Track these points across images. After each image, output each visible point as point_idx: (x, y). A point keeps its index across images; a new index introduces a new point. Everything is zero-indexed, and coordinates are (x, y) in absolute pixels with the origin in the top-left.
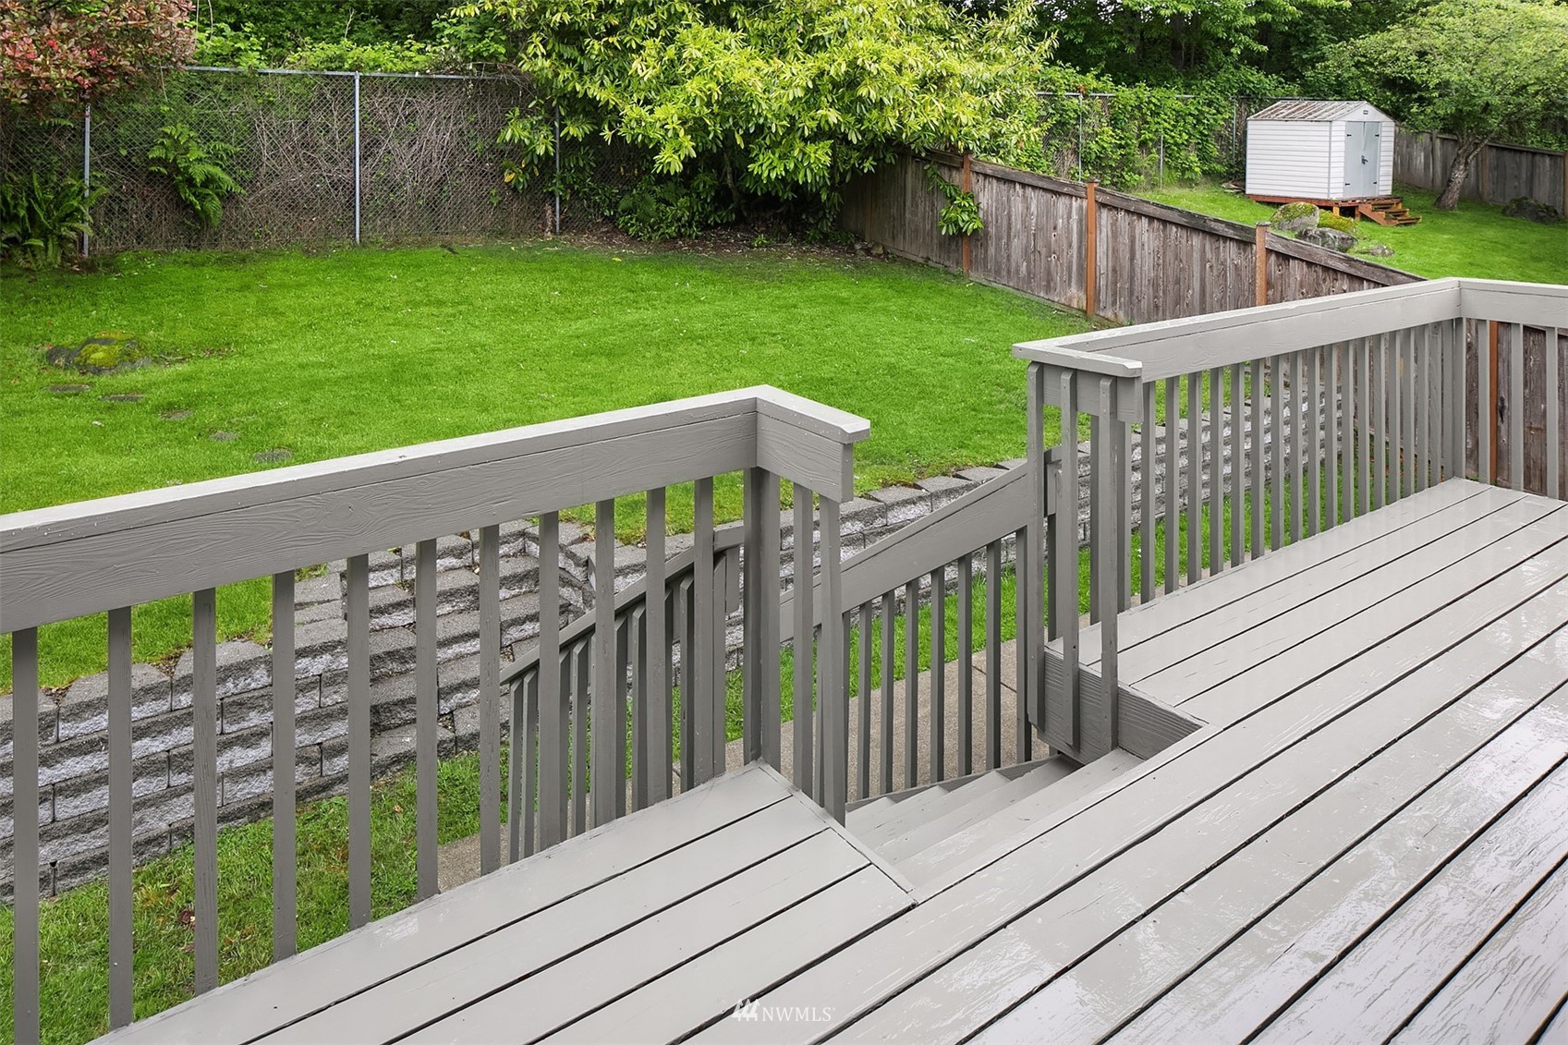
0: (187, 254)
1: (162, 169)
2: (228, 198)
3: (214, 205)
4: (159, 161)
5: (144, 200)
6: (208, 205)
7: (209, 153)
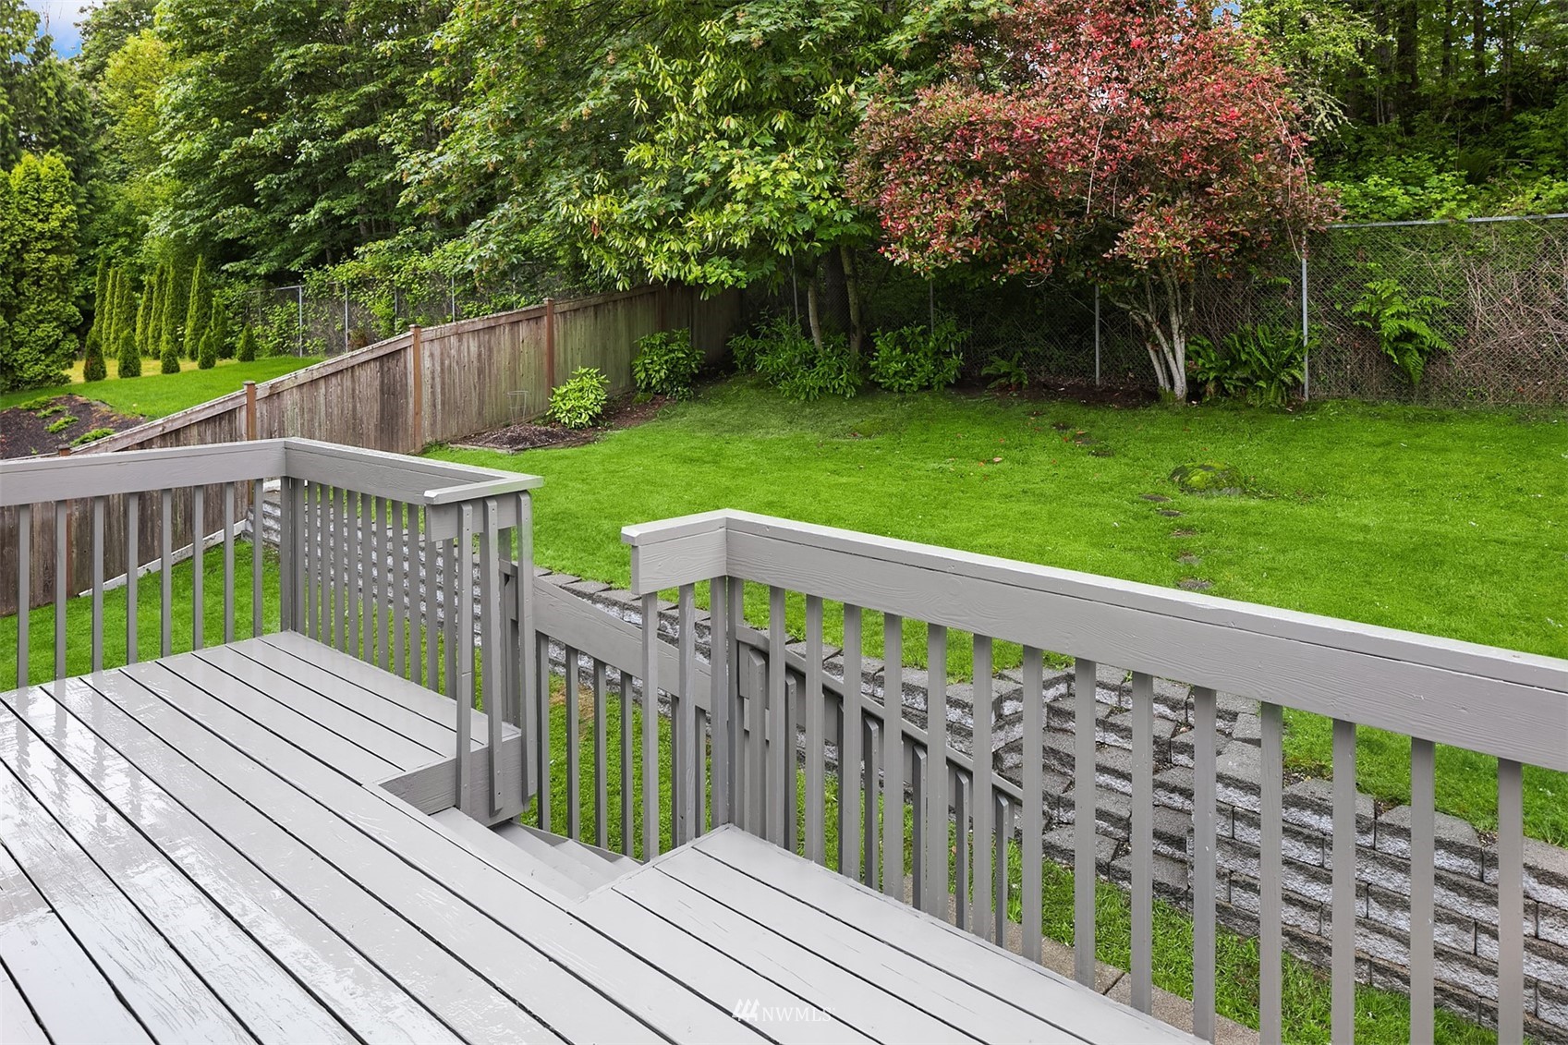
0: (1398, 408)
1: (1365, 323)
2: (1433, 355)
3: (1414, 360)
4: (1362, 315)
5: (1355, 351)
6: (1408, 360)
7: (1415, 307)
